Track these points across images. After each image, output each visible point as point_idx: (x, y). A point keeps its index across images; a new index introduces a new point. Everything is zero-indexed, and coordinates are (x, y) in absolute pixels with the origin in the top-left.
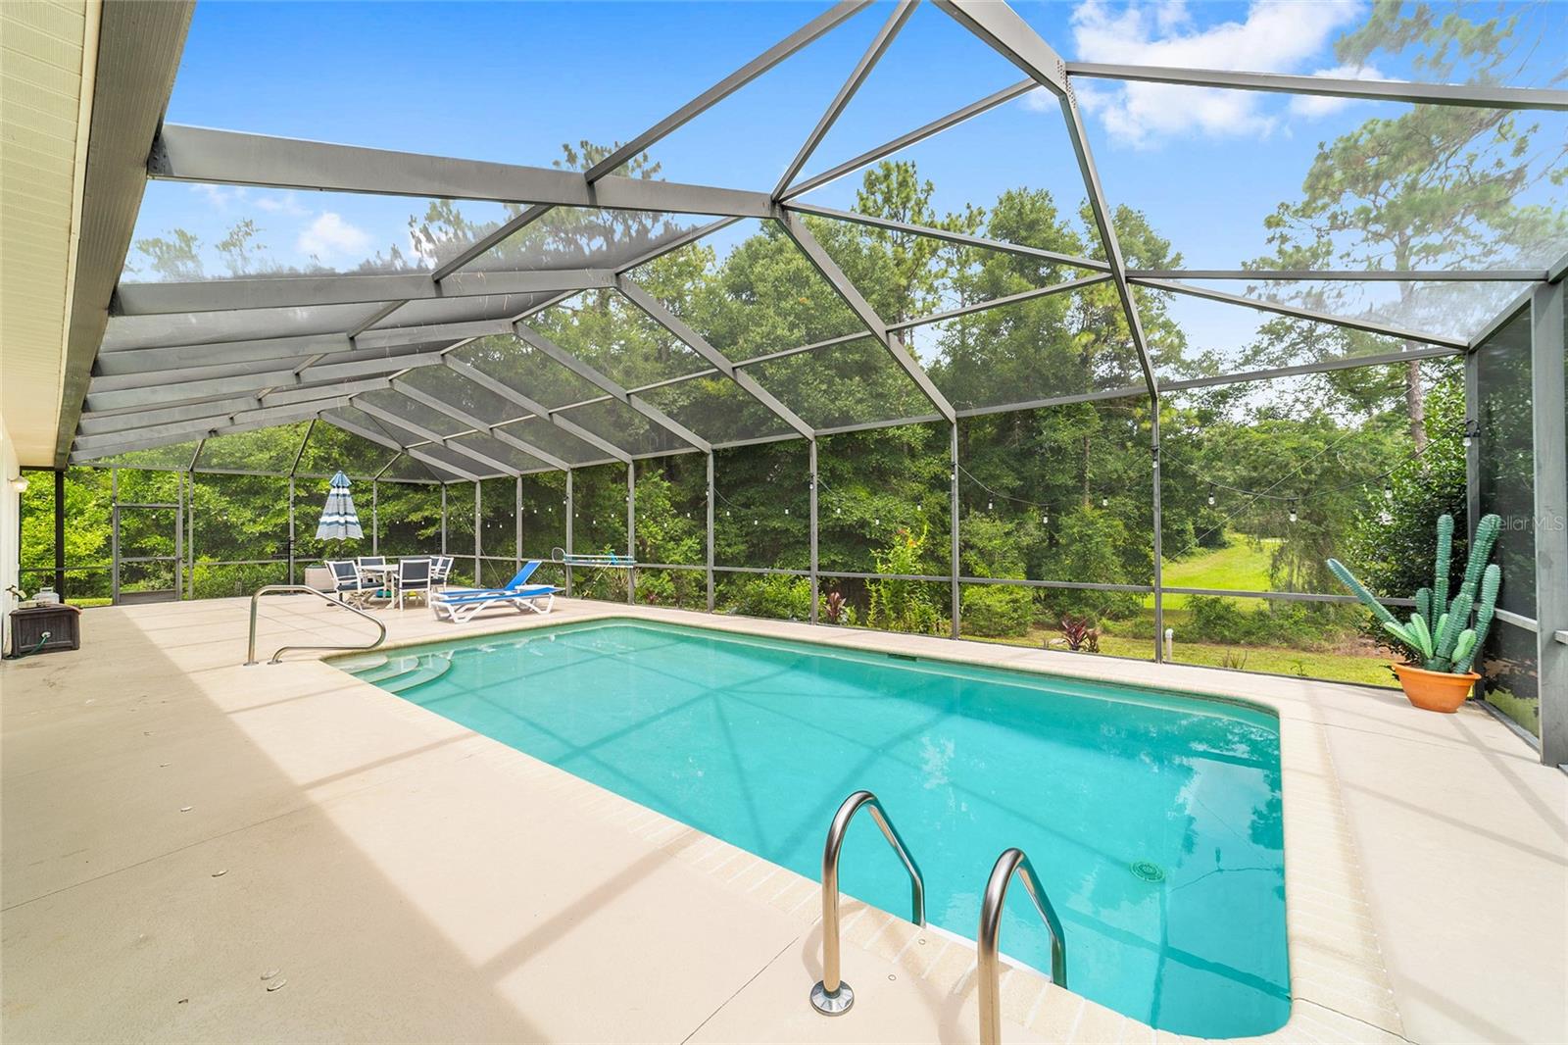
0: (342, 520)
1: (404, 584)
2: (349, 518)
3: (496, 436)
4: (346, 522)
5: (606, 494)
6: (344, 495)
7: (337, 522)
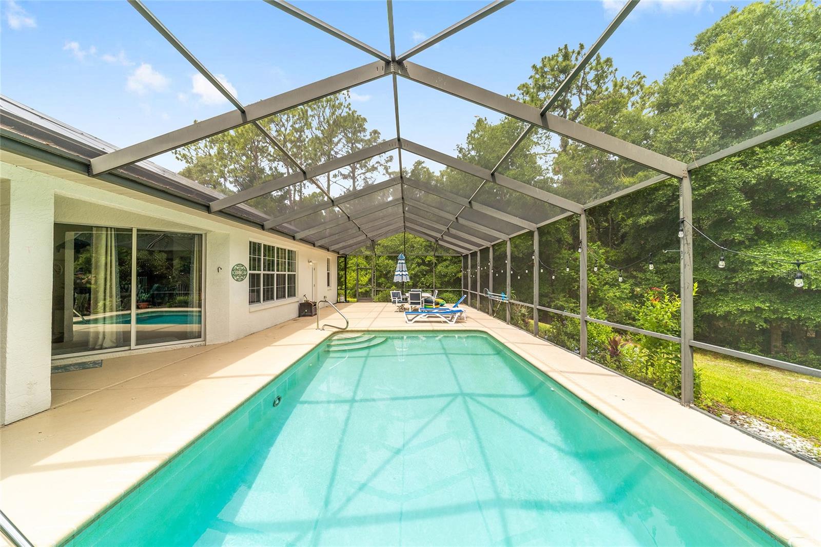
0: (401, 274)
1: (411, 302)
2: (404, 273)
3: (451, 232)
4: (402, 274)
5: (561, 256)
6: (402, 263)
7: (399, 274)
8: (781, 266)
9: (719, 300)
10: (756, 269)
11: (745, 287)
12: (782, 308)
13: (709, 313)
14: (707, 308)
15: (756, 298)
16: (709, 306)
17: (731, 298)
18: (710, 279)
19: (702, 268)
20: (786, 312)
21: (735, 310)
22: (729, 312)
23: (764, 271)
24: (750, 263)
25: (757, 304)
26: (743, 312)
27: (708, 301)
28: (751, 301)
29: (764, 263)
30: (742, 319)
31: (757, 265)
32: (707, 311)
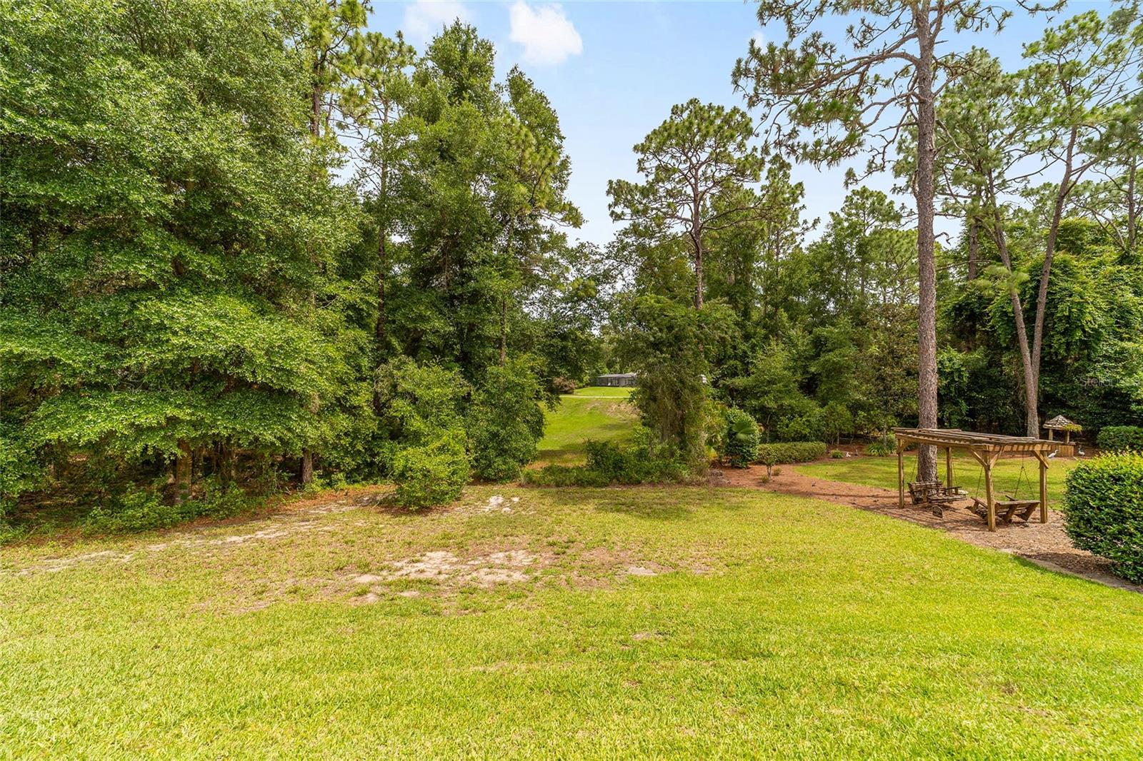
8: (216, 337)
9: (88, 407)
10: (174, 340)
11: (145, 380)
12: (207, 416)
13: (59, 440)
14: (53, 429)
15: (165, 400)
16: (63, 424)
17: (117, 402)
18: (70, 359)
19: (48, 331)
20: (213, 425)
21: (126, 427)
22: (112, 433)
23: (189, 347)
24: (161, 327)
25: (170, 411)
26: (140, 430)
27: (57, 412)
28: (156, 407)
29: (187, 331)
30: (139, 447)
31: (175, 333)
32: (54, 436)
